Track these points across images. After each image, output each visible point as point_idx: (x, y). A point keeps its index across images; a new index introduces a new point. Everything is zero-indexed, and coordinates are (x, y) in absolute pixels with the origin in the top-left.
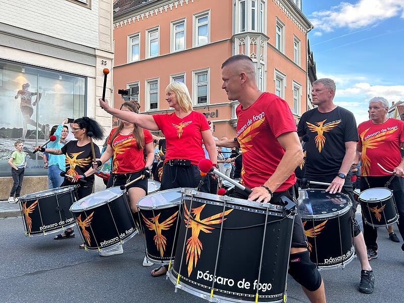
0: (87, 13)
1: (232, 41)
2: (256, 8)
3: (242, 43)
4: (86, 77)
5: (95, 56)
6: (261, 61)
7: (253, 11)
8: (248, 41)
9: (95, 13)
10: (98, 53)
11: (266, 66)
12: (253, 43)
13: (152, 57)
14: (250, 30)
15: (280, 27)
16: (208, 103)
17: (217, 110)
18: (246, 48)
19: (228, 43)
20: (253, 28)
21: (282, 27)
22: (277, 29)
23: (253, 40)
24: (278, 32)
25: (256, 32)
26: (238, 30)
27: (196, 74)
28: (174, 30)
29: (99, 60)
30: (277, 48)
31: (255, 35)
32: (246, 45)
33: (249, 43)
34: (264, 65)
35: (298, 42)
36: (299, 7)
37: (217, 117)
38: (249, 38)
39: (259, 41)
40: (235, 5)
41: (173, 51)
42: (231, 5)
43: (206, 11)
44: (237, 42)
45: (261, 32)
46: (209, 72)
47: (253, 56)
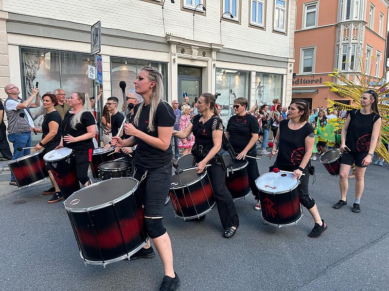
1: (337, 26)
3: (346, 29)
6: (361, 42)
8: (352, 26)
11: (363, 45)
12: (356, 28)
14: (354, 19)
16: (312, 72)
17: (321, 78)
18: (350, 32)
19: (334, 27)
20: (356, 17)
23: (356, 26)
25: (358, 20)
26: (344, 20)
31: (356, 23)
32: (350, 30)
33: (353, 28)
37: (321, 83)
38: (353, 24)
39: (360, 25)
44: (342, 28)
45: (362, 20)
46: (315, 49)
47: (355, 38)
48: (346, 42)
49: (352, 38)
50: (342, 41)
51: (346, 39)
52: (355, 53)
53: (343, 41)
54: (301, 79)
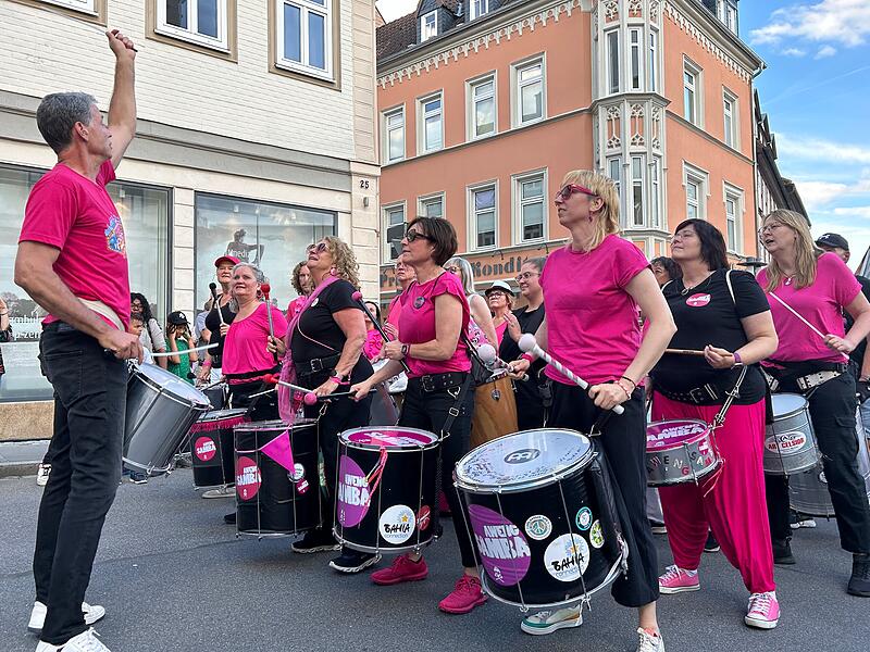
0: (335, 99)
1: (592, 112)
2: (640, 45)
3: (614, 116)
4: (335, 213)
5: (349, 174)
6: (655, 151)
7: (635, 49)
8: (627, 110)
9: (347, 97)
10: (354, 168)
11: (664, 159)
12: (637, 114)
13: (430, 152)
14: (630, 89)
15: (692, 74)
16: (546, 238)
18: (622, 125)
19: (584, 116)
20: (636, 85)
21: (696, 74)
22: (686, 78)
23: (637, 108)
24: (688, 85)
25: (642, 92)
26: (605, 91)
27: (518, 180)
28: (471, 96)
29: (356, 180)
30: (687, 118)
31: (639, 99)
32: (621, 119)
33: (628, 115)
34: (660, 157)
35: (733, 101)
36: (733, 30)
38: (627, 105)
39: (647, 109)
40: (597, 40)
41: (472, 137)
42: (589, 42)
43: (538, 55)
44: (603, 114)
45: (652, 92)
46: (546, 176)
47: (638, 141)
48: (616, 150)
49: (629, 139)
50: (604, 150)
51: (614, 143)
52: (643, 180)
53: (607, 150)
54: (519, 259)
